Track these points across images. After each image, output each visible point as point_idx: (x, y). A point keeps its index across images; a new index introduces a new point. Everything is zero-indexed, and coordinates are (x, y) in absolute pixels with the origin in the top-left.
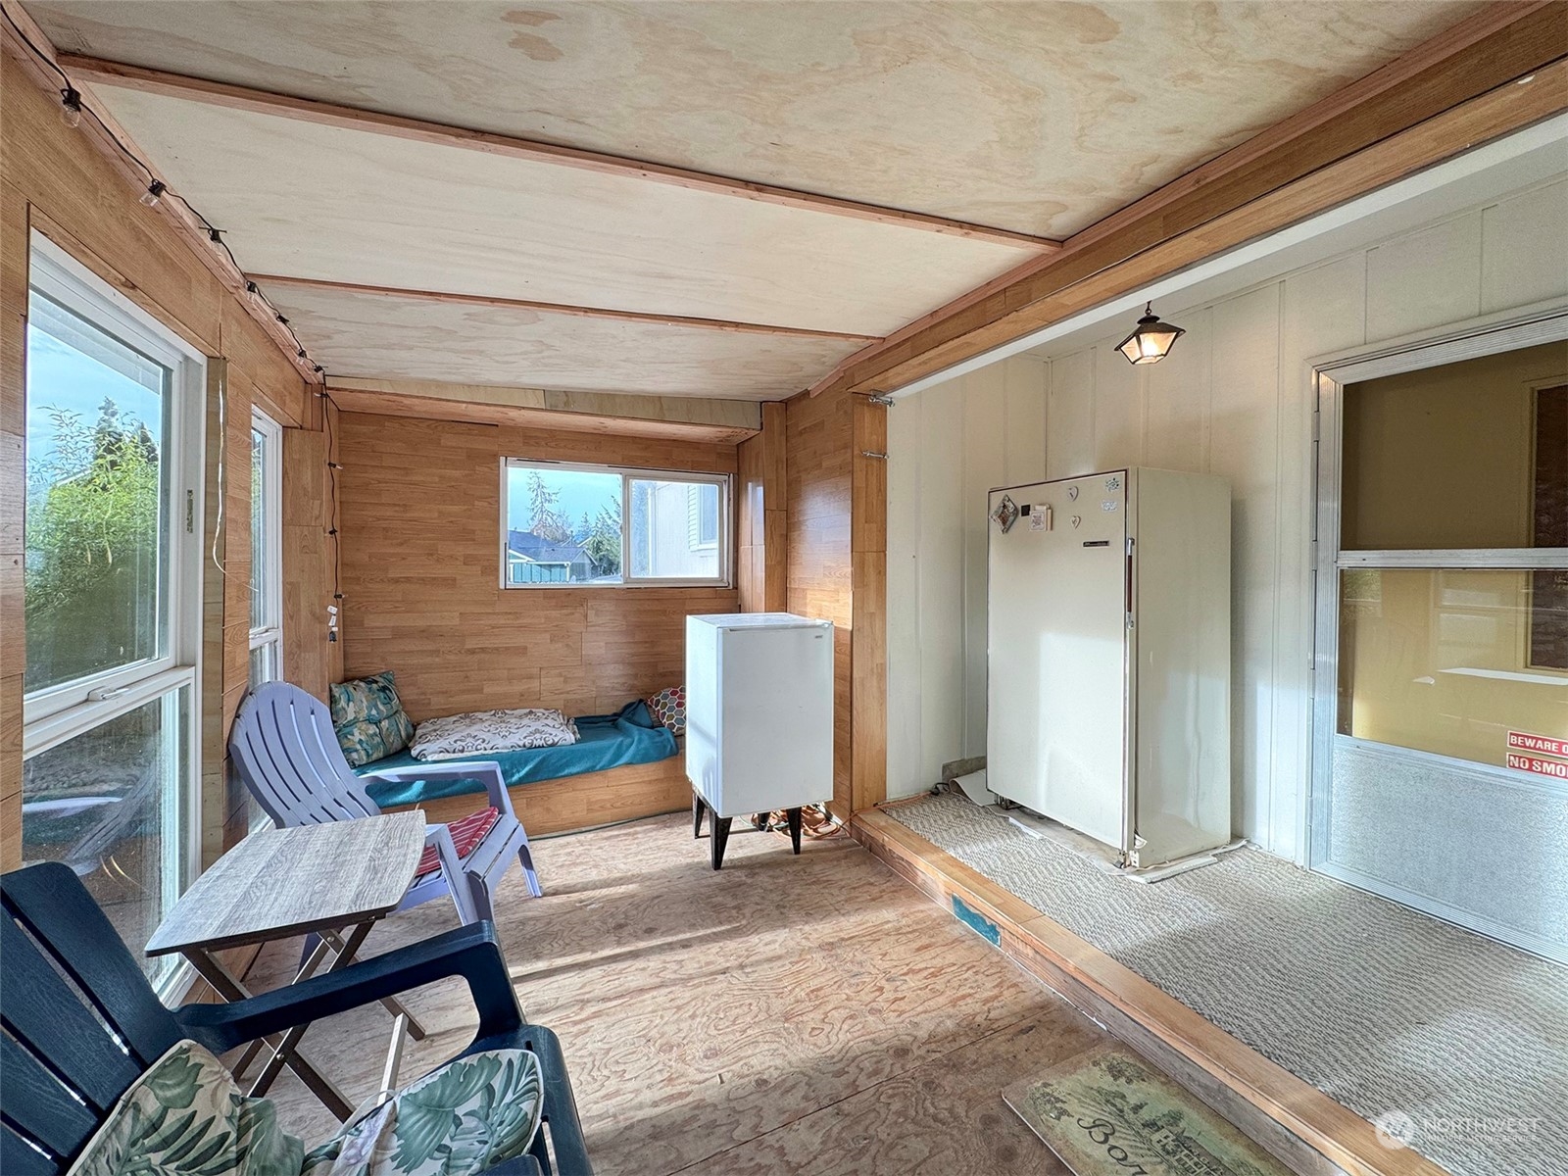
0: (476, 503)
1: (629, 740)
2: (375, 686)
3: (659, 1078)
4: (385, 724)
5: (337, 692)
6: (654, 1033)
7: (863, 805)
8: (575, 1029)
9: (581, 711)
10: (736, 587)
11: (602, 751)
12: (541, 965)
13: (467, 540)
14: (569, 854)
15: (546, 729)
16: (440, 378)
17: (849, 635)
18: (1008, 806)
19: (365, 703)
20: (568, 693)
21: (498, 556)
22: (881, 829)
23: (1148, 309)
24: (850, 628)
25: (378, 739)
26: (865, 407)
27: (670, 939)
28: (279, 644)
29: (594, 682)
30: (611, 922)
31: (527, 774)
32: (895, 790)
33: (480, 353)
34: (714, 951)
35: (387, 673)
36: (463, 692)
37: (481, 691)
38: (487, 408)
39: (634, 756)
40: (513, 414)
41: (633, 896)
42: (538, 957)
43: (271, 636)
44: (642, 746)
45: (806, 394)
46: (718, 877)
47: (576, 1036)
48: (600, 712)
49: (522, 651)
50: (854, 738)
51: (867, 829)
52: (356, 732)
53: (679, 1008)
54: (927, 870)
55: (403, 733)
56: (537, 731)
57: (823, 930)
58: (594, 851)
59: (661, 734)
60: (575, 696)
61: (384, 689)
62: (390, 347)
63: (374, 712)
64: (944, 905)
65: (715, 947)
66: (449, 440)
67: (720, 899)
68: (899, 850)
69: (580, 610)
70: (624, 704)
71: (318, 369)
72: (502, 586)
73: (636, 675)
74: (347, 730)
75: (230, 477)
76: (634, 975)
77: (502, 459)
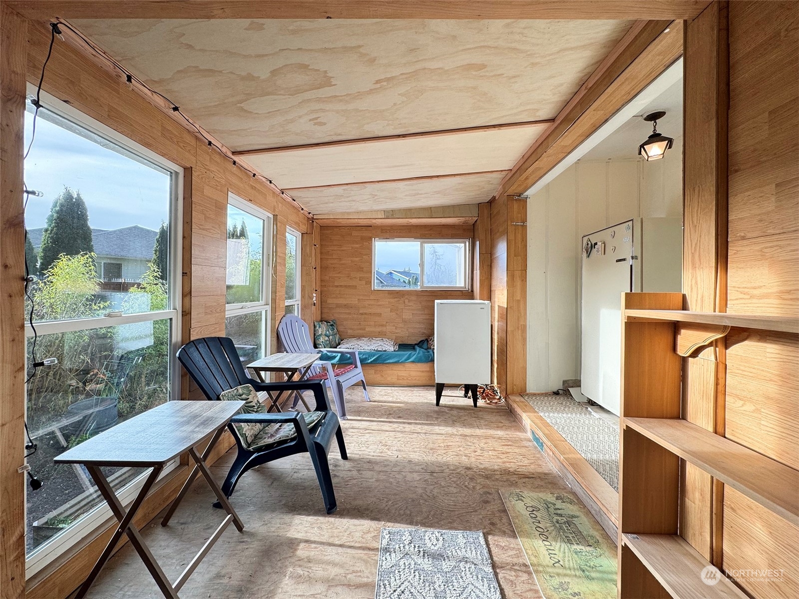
0: (364, 257)
1: (415, 353)
2: (329, 324)
3: (378, 451)
4: (331, 337)
5: (316, 324)
6: (384, 441)
7: (513, 392)
8: (360, 434)
9: (402, 341)
10: (472, 291)
11: (403, 355)
12: (359, 418)
13: (360, 271)
14: (386, 392)
15: (385, 345)
16: (347, 211)
17: (506, 310)
18: (592, 403)
19: (325, 329)
20: (397, 333)
21: (371, 277)
22: (515, 402)
23: (654, 130)
24: (506, 307)
25: (328, 342)
26: (515, 202)
27: (405, 421)
28: (300, 305)
29: (407, 330)
30: (388, 413)
31: (374, 360)
32: (531, 387)
33: (354, 201)
34: (419, 427)
35: (334, 320)
36: (358, 329)
37: (365, 329)
38: (365, 220)
39: (415, 359)
40: (374, 221)
41: (400, 407)
42: (359, 416)
43: (297, 303)
44: (419, 355)
45: (494, 198)
46: (437, 408)
47: (360, 436)
48: (409, 343)
49: (380, 315)
50: (508, 359)
51: (510, 402)
52: (321, 338)
53: (396, 438)
54: (526, 419)
55: (337, 342)
56: (381, 345)
57: (467, 431)
58: (395, 393)
59: (428, 352)
60: (400, 335)
61: (332, 325)
62: (326, 203)
63: (328, 333)
64: (529, 435)
65: (419, 426)
66: (355, 233)
67: (432, 414)
68: (519, 410)
69: (402, 299)
70: (420, 340)
71: (309, 213)
72: (373, 289)
73: (425, 328)
74: (318, 337)
75: (278, 249)
76: (387, 427)
77: (373, 239)
